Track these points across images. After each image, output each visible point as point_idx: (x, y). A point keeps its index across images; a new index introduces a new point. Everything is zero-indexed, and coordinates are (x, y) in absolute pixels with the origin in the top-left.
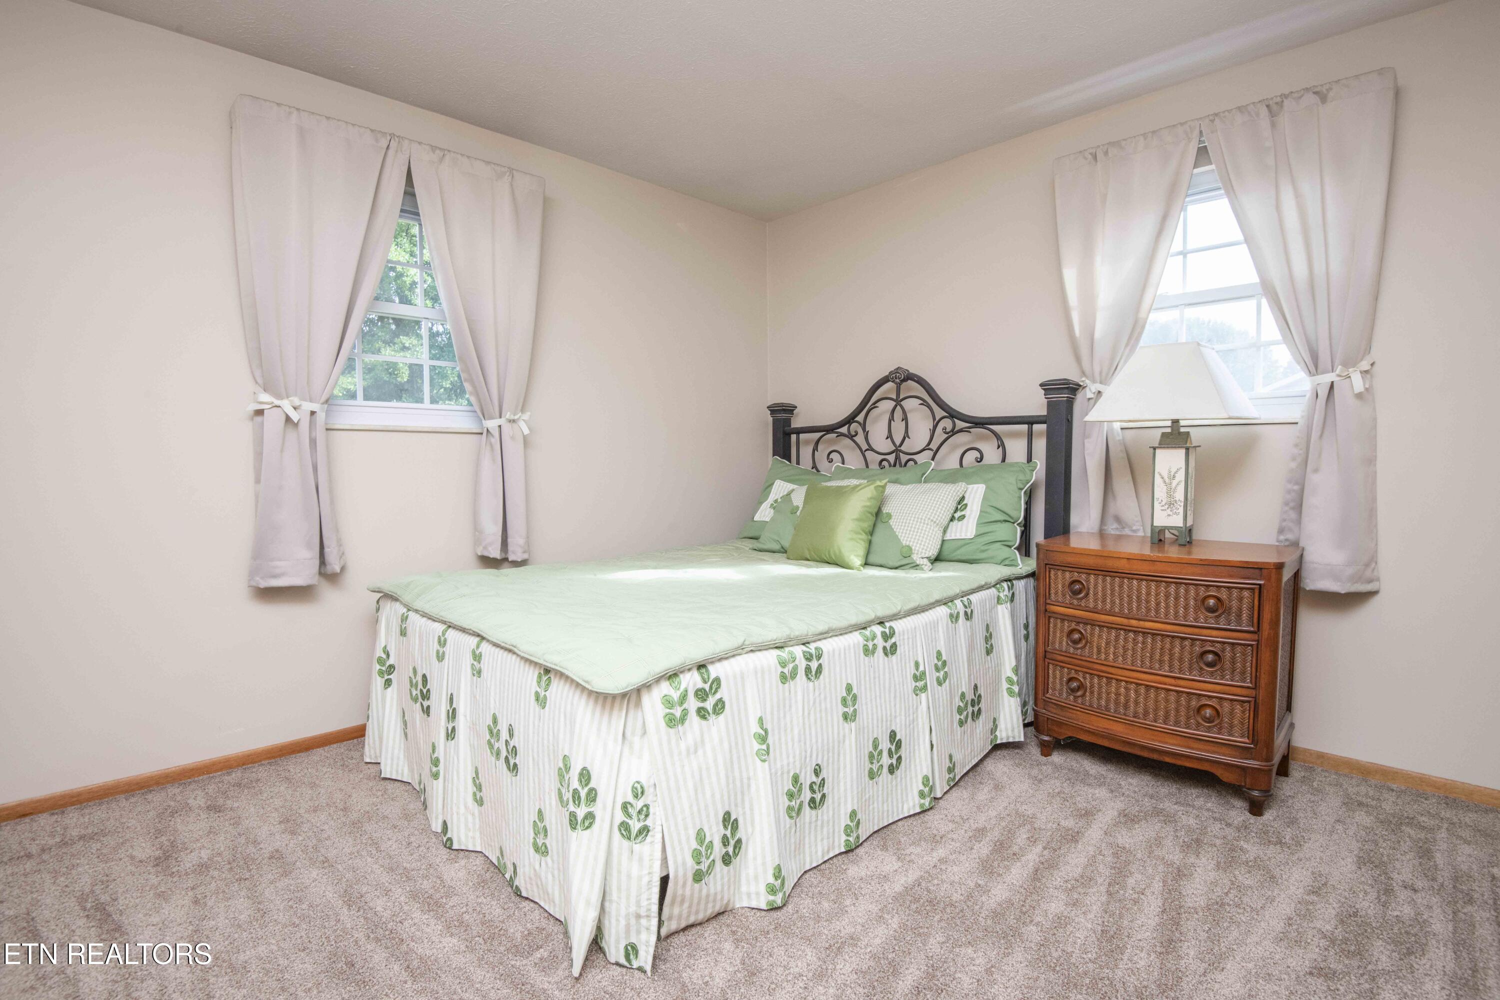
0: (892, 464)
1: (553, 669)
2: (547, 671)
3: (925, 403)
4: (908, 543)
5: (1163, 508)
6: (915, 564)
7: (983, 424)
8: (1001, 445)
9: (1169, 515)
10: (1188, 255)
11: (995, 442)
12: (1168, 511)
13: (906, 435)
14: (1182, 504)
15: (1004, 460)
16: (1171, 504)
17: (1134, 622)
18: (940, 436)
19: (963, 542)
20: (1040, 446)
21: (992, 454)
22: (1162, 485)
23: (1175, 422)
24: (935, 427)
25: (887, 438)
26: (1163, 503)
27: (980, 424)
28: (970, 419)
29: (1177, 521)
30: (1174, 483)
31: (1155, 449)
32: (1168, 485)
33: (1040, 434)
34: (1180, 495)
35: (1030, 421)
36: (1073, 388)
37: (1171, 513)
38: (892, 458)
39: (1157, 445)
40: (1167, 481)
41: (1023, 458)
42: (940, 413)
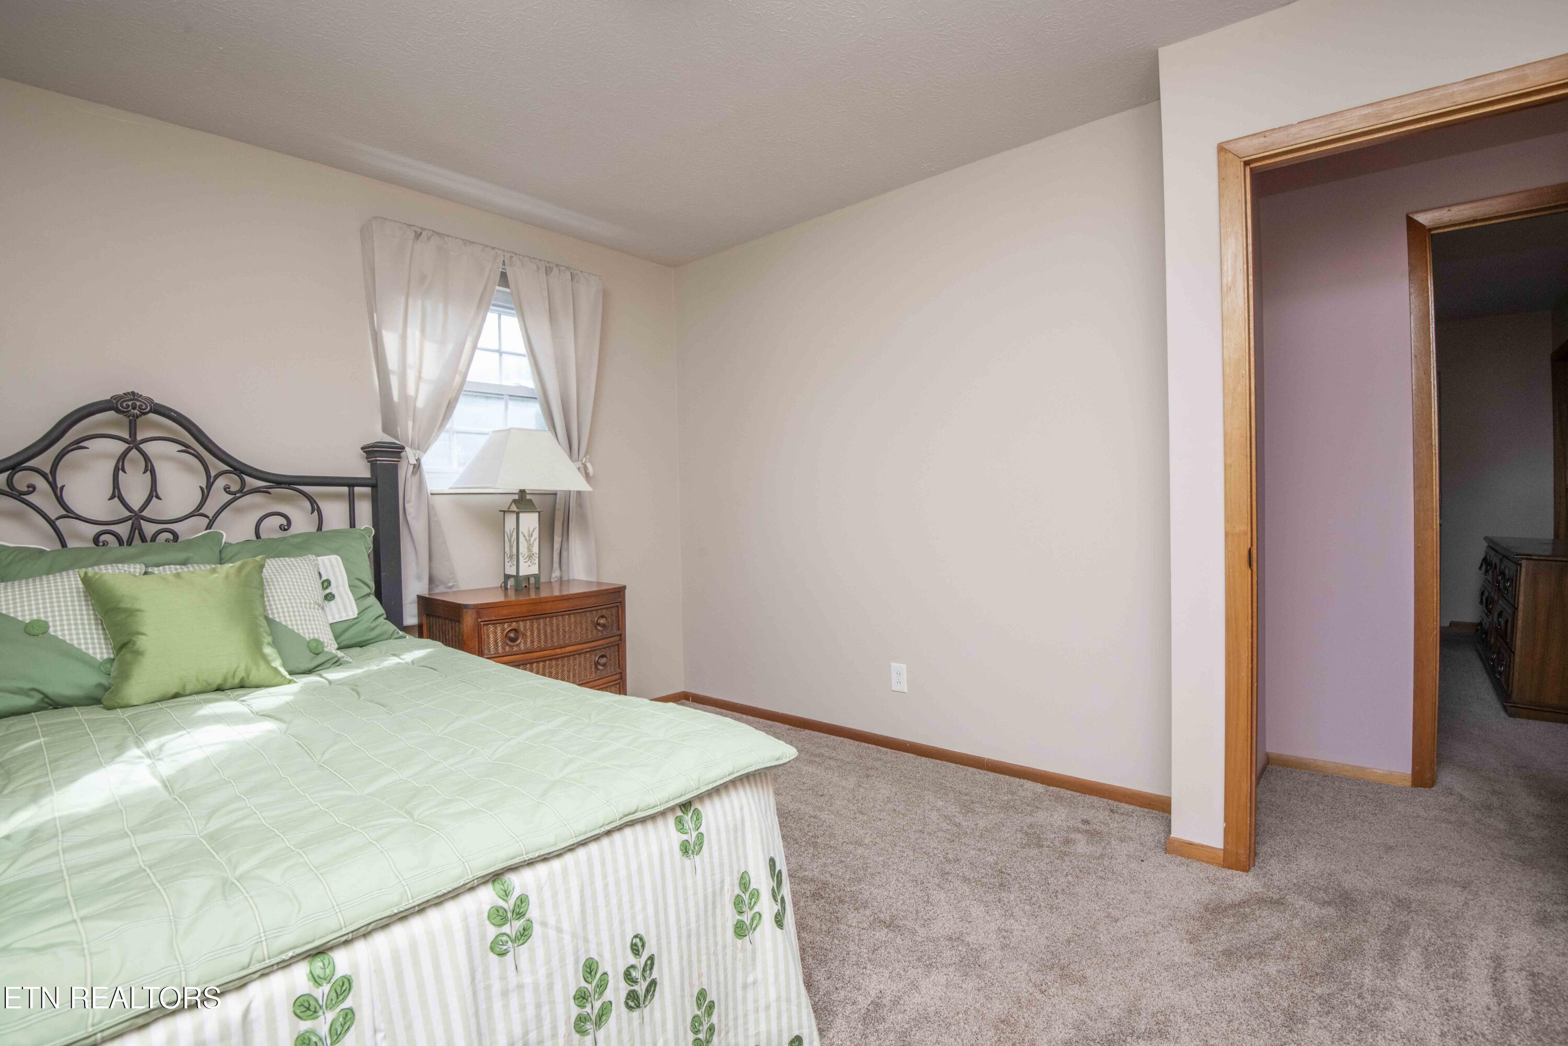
0: (125, 538)
1: (691, 798)
2: (686, 806)
3: (187, 449)
4: (312, 636)
5: (525, 560)
6: (335, 660)
7: (290, 484)
8: (315, 508)
9: (529, 566)
10: (504, 355)
11: (307, 505)
12: (529, 563)
13: (154, 493)
14: (537, 556)
15: (320, 528)
16: (530, 557)
17: (558, 651)
18: (219, 497)
19: (346, 625)
20: (364, 510)
21: (302, 522)
22: (524, 541)
23: (522, 492)
24: (210, 485)
25: (111, 498)
26: (525, 557)
27: (285, 483)
28: (270, 477)
29: (534, 570)
30: (532, 539)
31: (504, 512)
32: (528, 541)
33: (363, 496)
34: (535, 549)
35: (351, 483)
36: (397, 451)
37: (530, 564)
38: (123, 530)
39: (506, 510)
40: (527, 538)
41: (344, 524)
42: (216, 466)
